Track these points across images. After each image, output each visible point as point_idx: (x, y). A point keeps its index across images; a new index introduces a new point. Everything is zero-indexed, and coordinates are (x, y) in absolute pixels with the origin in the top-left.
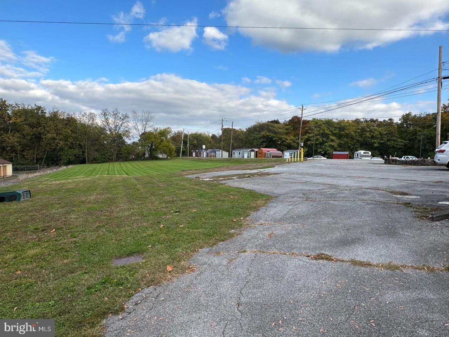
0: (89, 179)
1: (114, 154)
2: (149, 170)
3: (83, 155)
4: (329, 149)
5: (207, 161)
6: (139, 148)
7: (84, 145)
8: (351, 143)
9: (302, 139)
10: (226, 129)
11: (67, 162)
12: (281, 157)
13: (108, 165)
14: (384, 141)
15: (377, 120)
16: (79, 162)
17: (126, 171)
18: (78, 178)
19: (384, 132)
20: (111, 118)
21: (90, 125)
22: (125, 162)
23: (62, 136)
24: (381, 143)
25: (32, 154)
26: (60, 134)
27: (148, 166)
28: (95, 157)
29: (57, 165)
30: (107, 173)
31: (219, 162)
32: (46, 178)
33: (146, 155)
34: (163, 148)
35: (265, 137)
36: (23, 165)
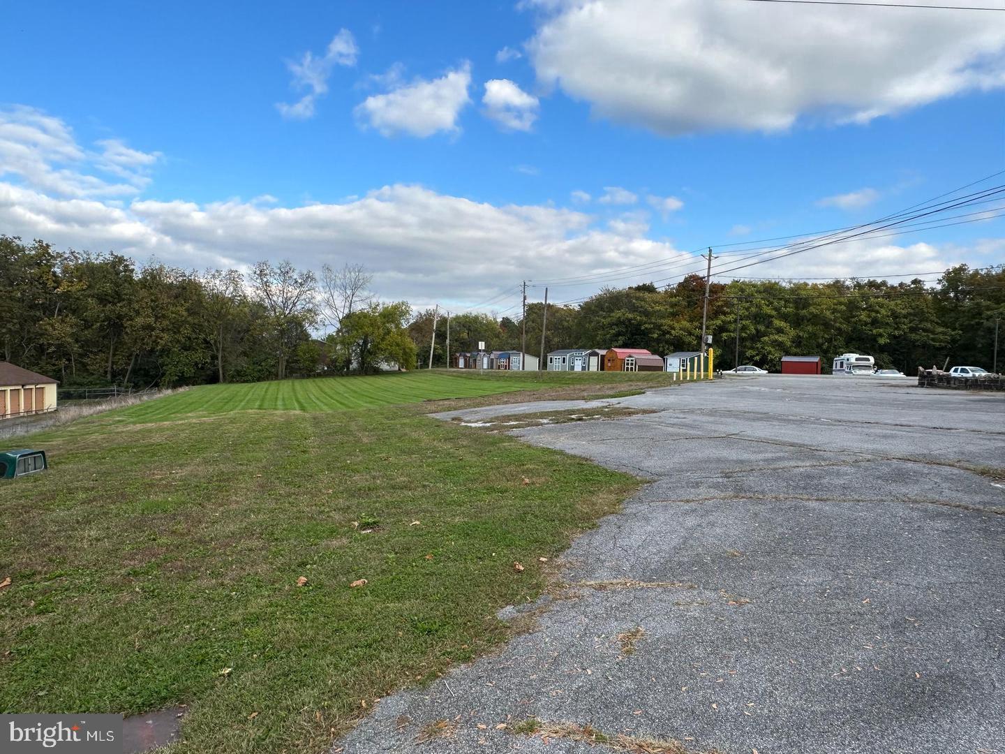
0: (212, 419)
1: (280, 363)
2: (354, 397)
3: (212, 364)
4: (772, 350)
5: (487, 377)
6: (337, 348)
7: (216, 342)
8: (823, 337)
9: (707, 328)
10: (536, 305)
11: (176, 381)
12: (660, 368)
13: (266, 386)
14: (903, 331)
15: (884, 283)
16: (205, 380)
17: (302, 401)
18: (188, 417)
19: (903, 312)
20: (275, 282)
21: (230, 297)
22: (304, 381)
23: (168, 322)
24: (895, 337)
25: (102, 361)
26: (164, 316)
27: (354, 388)
28: (239, 368)
29: (157, 385)
30: (260, 406)
31: (516, 381)
32: (118, 416)
33: (352, 364)
34: (389, 347)
35: (623, 323)
36: (81, 385)
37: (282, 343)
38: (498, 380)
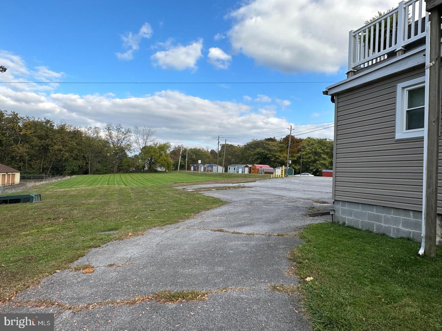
0: (90, 188)
1: (115, 167)
2: (146, 181)
3: (86, 166)
4: (320, 167)
5: (202, 175)
6: (139, 161)
7: (88, 157)
11: (71, 173)
12: (273, 173)
13: (109, 176)
16: (83, 173)
17: (125, 182)
18: (81, 187)
20: (114, 132)
21: (95, 138)
22: (125, 174)
23: (68, 148)
25: (39, 163)
26: (66, 146)
27: (146, 178)
28: (97, 168)
29: (61, 174)
30: (108, 183)
31: (213, 176)
32: (51, 186)
33: (145, 168)
34: (161, 161)
35: (259, 154)
36: (30, 174)
37: (116, 158)
38: (205, 176)
